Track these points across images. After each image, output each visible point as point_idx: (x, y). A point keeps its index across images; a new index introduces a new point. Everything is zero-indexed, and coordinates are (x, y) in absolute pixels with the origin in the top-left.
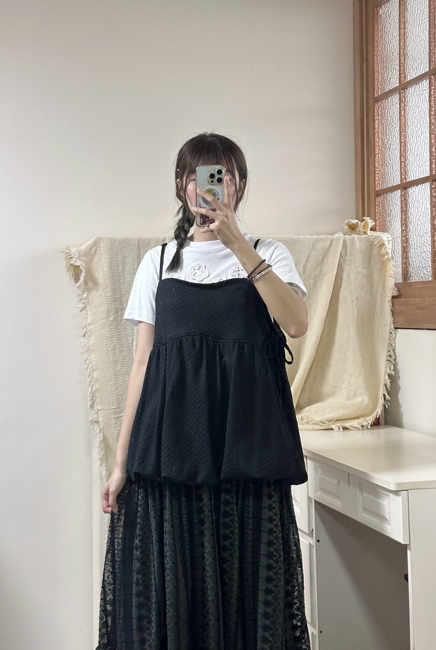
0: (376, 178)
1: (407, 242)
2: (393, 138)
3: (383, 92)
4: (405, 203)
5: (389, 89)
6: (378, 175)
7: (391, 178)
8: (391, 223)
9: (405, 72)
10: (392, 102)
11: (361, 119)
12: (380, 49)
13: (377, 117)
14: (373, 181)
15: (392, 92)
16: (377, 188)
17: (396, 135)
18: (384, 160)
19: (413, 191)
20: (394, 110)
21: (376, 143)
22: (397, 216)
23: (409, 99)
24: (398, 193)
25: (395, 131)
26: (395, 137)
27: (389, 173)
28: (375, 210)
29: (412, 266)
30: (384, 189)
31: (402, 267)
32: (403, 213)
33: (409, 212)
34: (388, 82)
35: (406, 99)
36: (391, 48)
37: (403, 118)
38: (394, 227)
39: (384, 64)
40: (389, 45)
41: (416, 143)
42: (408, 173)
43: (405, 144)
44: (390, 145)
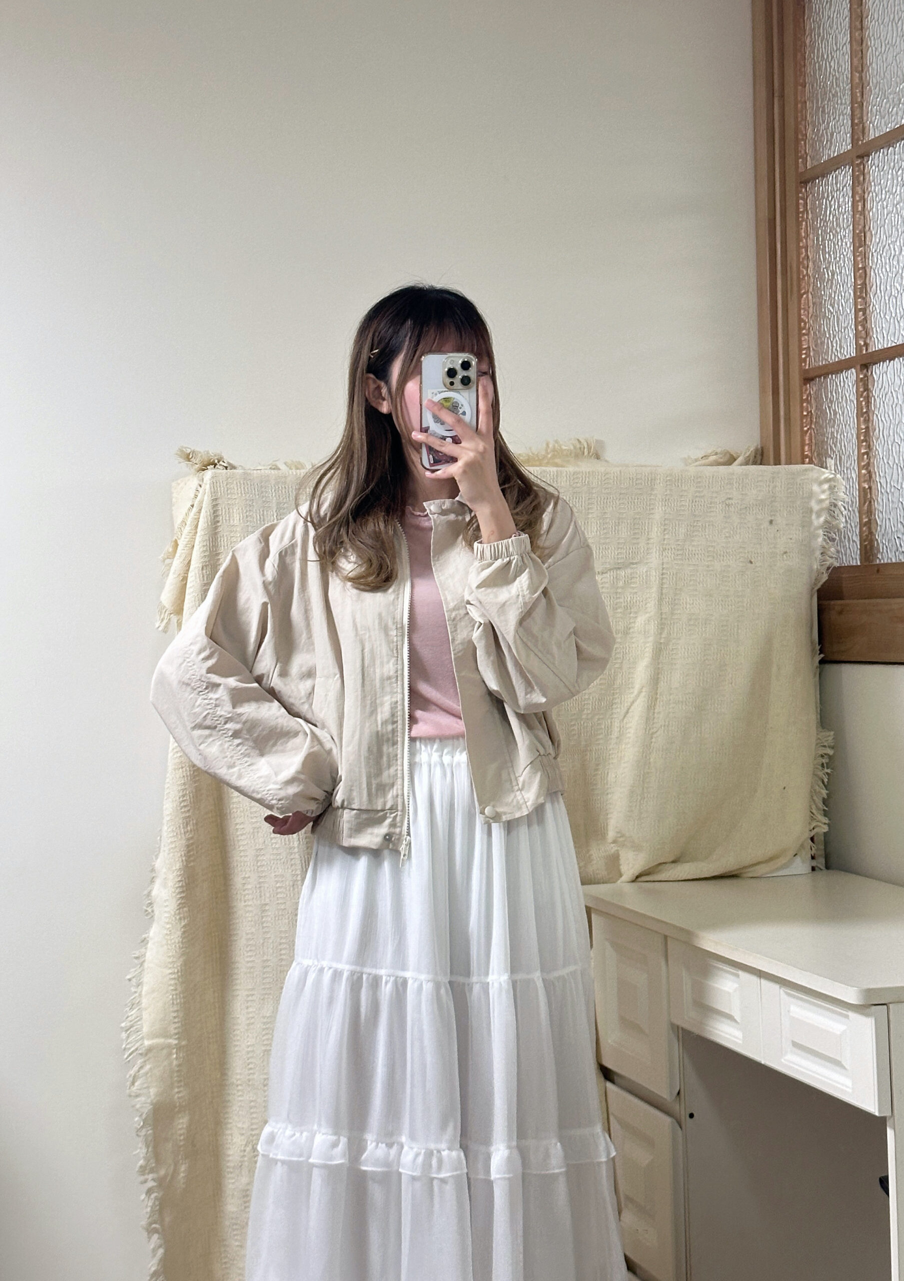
0: (804, 343)
1: (870, 477)
2: (838, 259)
3: (816, 163)
4: (865, 397)
5: (829, 155)
6: (806, 337)
7: (835, 345)
8: (837, 438)
9: (865, 121)
10: (836, 184)
11: (769, 220)
12: (810, 72)
13: (803, 215)
14: (797, 351)
15: (836, 163)
16: (805, 365)
17: (845, 253)
18: (818, 305)
19: (883, 373)
20: (841, 200)
21: (801, 268)
22: (849, 425)
23: (874, 177)
24: (850, 377)
25: (842, 245)
26: (842, 256)
27: (830, 334)
28: (802, 412)
29: (881, 530)
30: (819, 367)
31: (860, 532)
32: (862, 419)
33: (875, 416)
34: (827, 141)
35: (867, 177)
36: (834, 69)
37: (860, 218)
38: (843, 447)
39: (817, 102)
40: (830, 63)
41: (888, 270)
42: (871, 333)
43: (865, 271)
44: (833, 275)
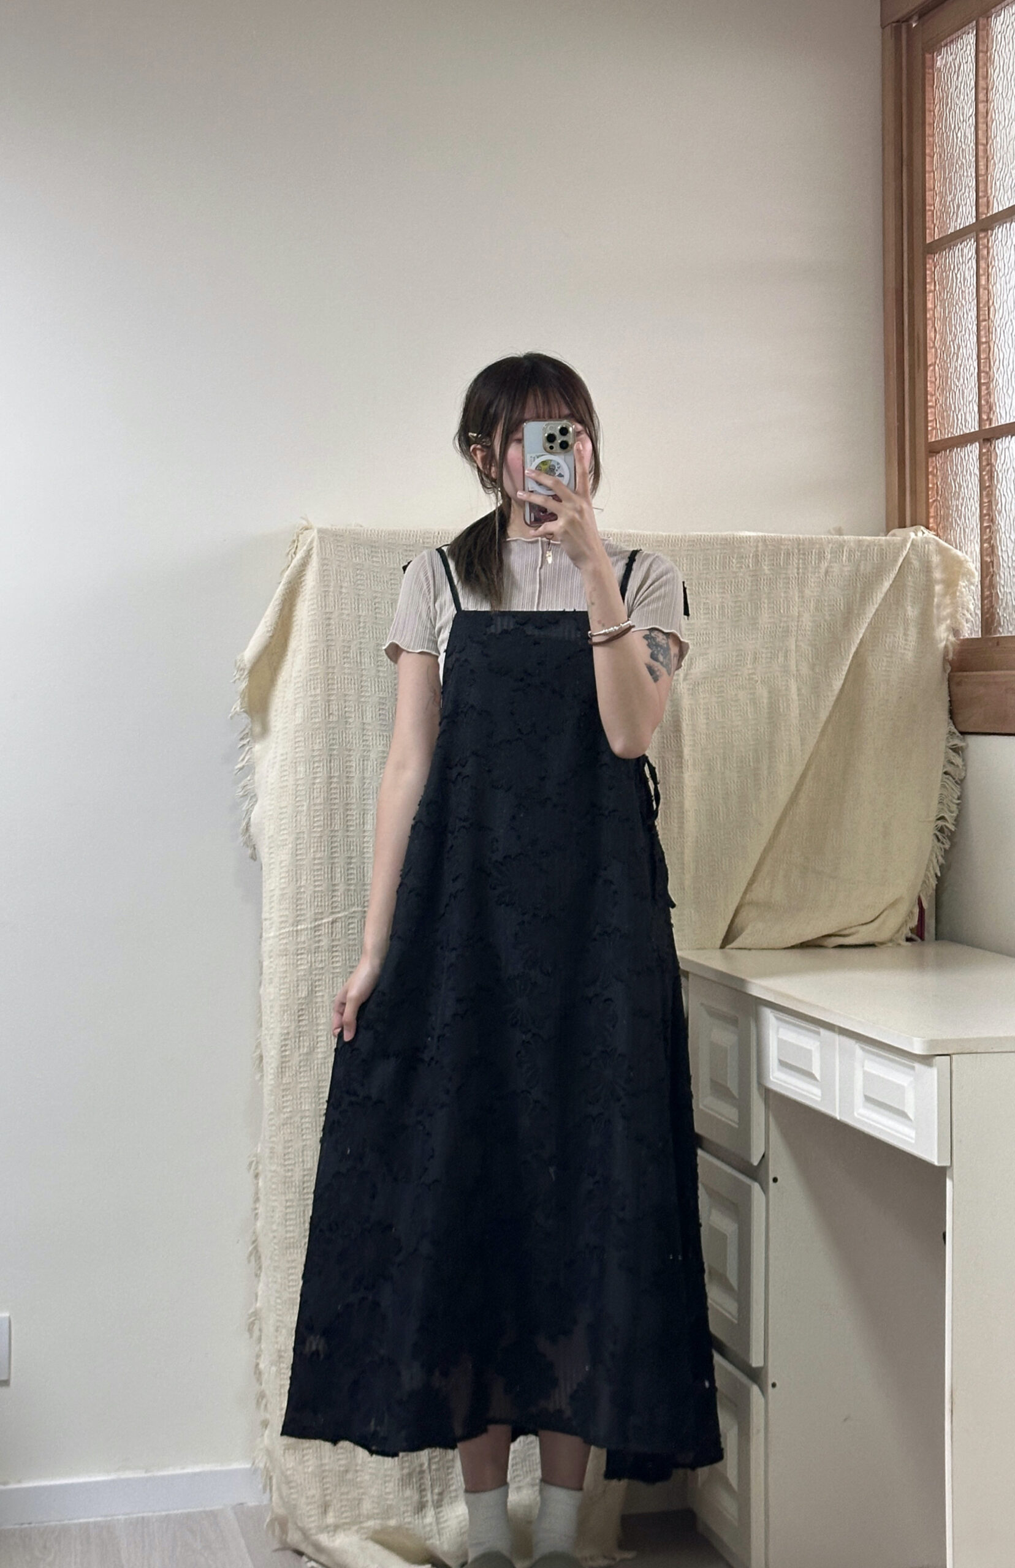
0: (929, 415)
1: (993, 552)
2: (963, 332)
3: (942, 235)
6: (932, 410)
7: (960, 417)
8: (961, 511)
9: (988, 193)
11: (897, 290)
12: (937, 142)
13: (930, 287)
18: (944, 377)
19: (1008, 448)
20: (966, 272)
22: (973, 498)
23: (997, 251)
24: (975, 449)
26: (966, 329)
27: (955, 407)
28: (927, 483)
29: (1002, 604)
31: (981, 605)
32: (984, 493)
33: (997, 490)
34: (953, 213)
35: (991, 251)
36: (961, 141)
37: (984, 293)
39: (945, 173)
40: (957, 135)
41: (1010, 345)
42: (994, 408)
43: (989, 347)
44: (959, 349)
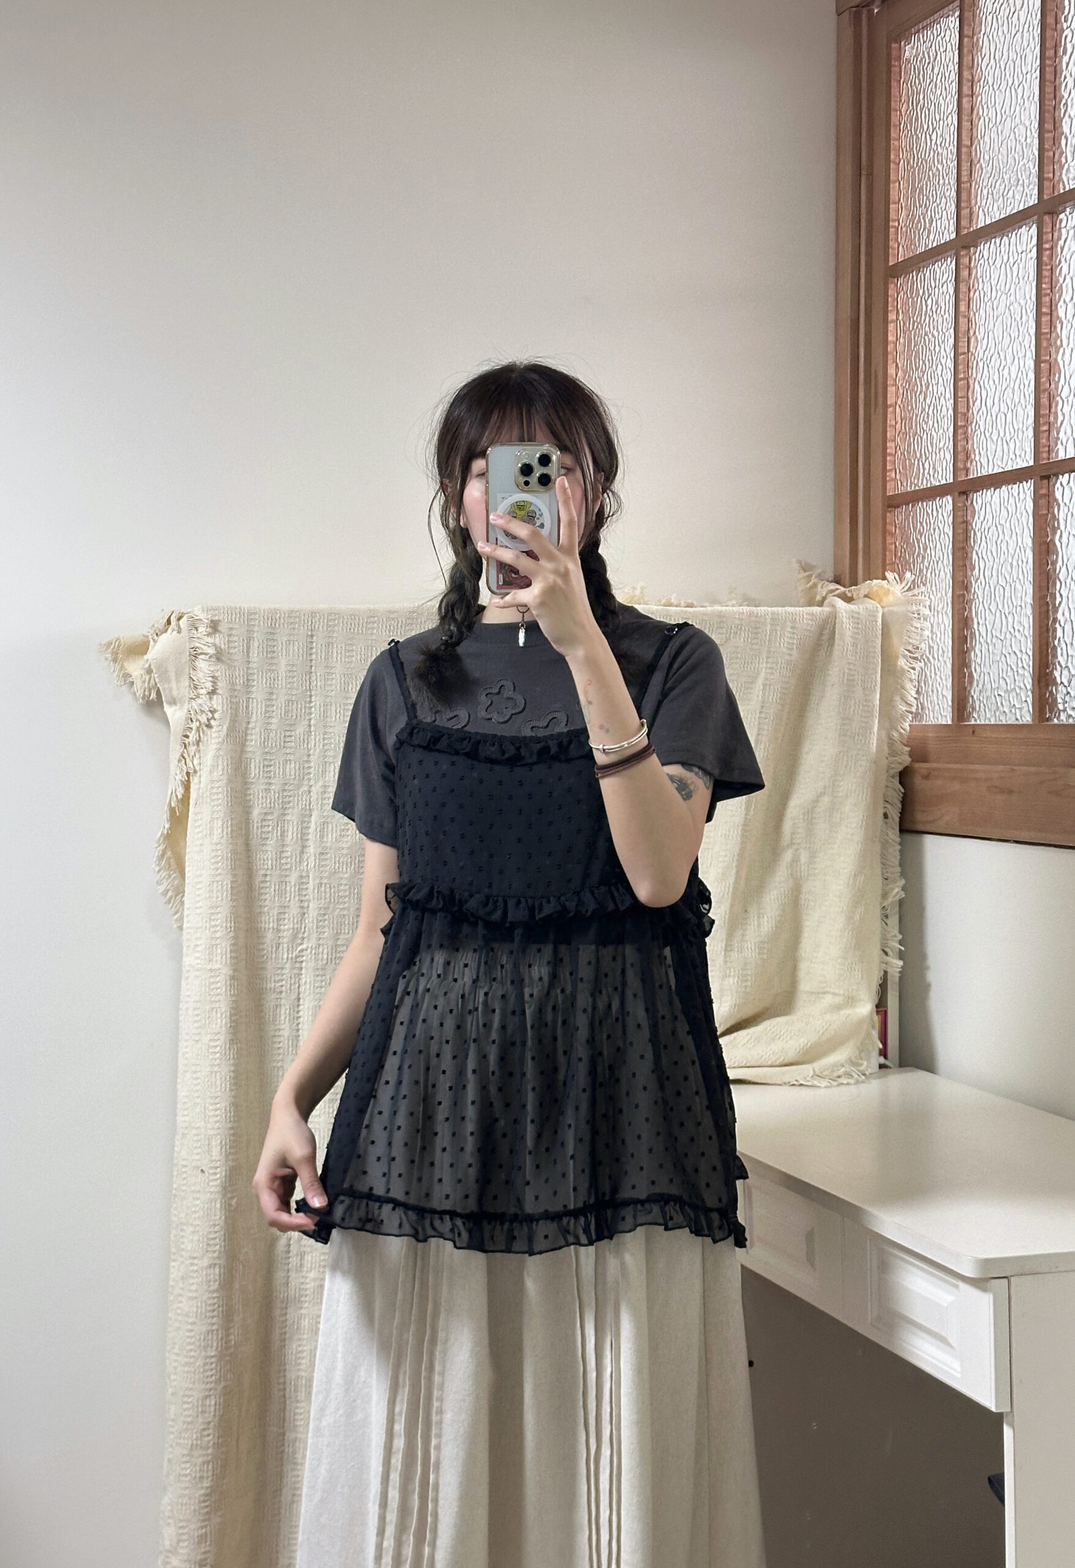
0: (888, 463)
1: (968, 625)
2: (934, 368)
3: (912, 255)
4: (963, 530)
5: (927, 245)
6: (892, 457)
7: (927, 466)
8: (926, 578)
9: (973, 205)
10: (935, 279)
11: (852, 320)
12: (906, 146)
13: (892, 315)
14: (880, 472)
15: (934, 255)
16: (891, 489)
17: (943, 362)
18: (907, 420)
19: (985, 501)
20: (941, 298)
21: (888, 378)
22: (943, 561)
23: (982, 272)
24: (946, 504)
25: (940, 352)
26: (940, 365)
27: (921, 455)
28: (885, 544)
29: (978, 686)
30: (908, 493)
31: (952, 688)
32: (959, 552)
34: (924, 229)
35: (974, 272)
36: (937, 144)
37: (964, 323)
38: (934, 588)
39: (914, 182)
40: (930, 136)
41: (997, 382)
42: (974, 457)
43: (970, 384)
44: (929, 387)
